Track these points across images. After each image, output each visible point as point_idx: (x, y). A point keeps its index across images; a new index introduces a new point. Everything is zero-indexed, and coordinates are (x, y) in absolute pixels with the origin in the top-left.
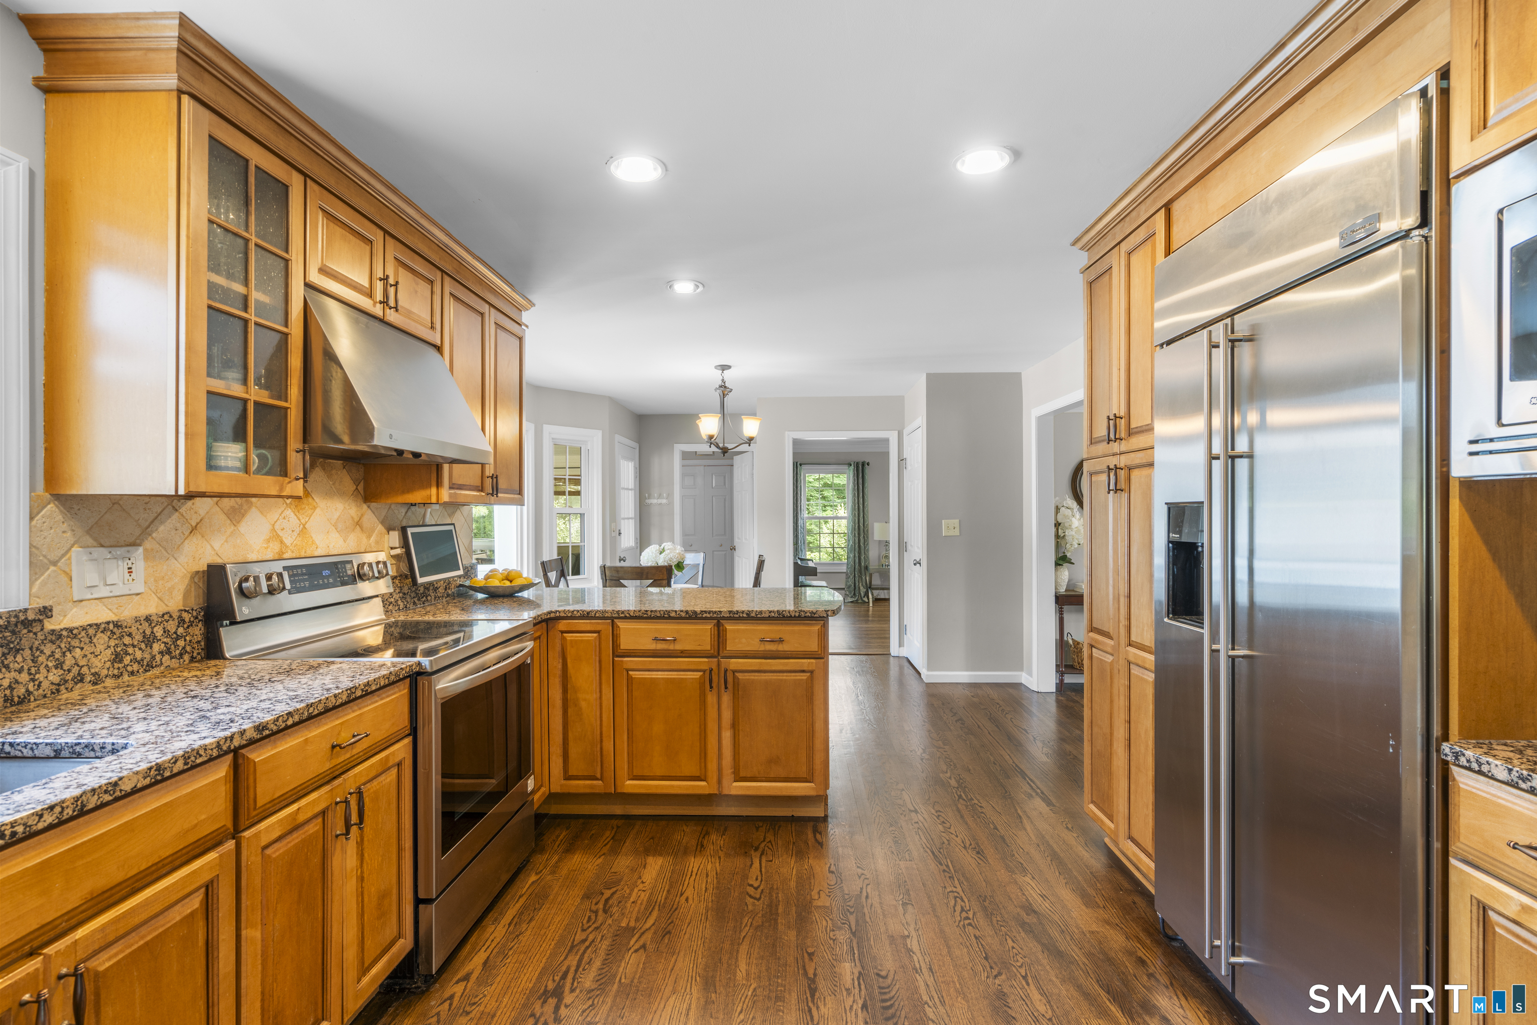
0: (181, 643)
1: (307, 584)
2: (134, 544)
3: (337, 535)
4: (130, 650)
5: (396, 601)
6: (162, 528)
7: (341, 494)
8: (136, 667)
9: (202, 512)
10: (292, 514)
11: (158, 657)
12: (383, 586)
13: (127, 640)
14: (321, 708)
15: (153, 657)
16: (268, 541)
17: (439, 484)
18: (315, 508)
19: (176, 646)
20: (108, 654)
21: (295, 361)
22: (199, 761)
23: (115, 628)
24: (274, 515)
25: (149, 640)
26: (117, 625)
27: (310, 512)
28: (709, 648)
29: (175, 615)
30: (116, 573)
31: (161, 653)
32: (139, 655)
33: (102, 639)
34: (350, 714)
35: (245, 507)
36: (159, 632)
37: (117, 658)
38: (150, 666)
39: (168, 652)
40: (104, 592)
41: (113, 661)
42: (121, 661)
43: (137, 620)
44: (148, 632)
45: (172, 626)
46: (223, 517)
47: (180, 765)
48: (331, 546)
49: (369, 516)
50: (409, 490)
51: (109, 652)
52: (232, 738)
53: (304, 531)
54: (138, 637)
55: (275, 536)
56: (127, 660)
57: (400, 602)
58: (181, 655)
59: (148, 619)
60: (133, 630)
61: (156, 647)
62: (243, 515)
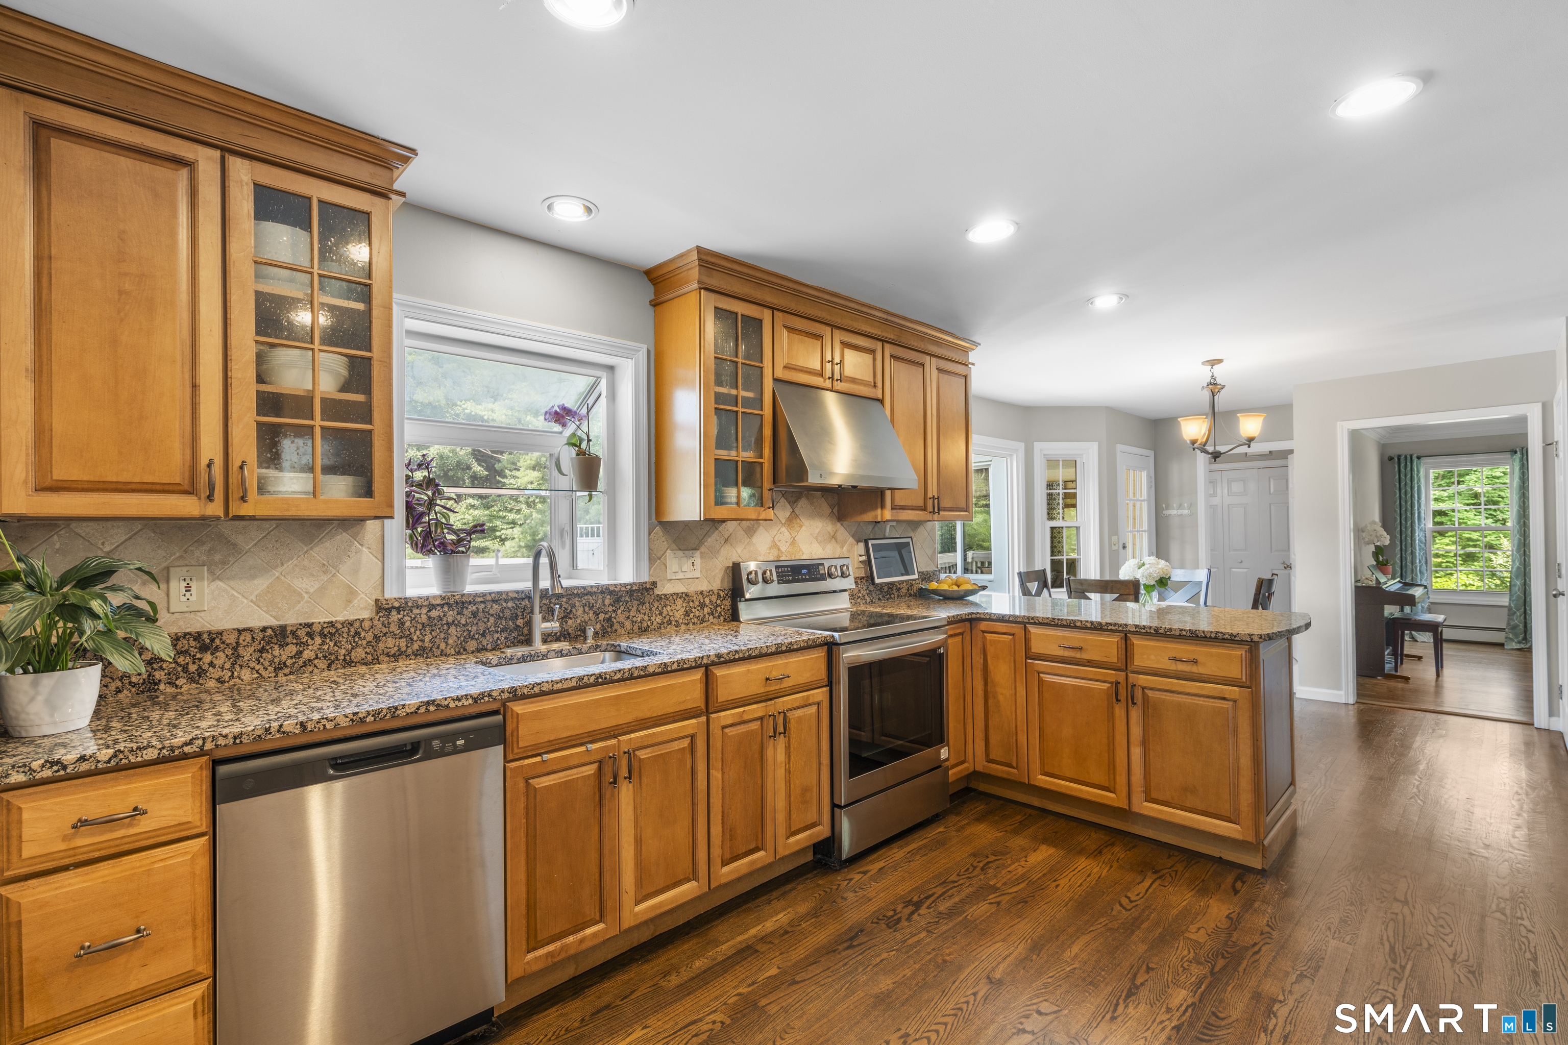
0: (719, 609)
1: (791, 578)
2: (696, 549)
3: (818, 545)
4: (693, 610)
5: (864, 596)
6: (709, 540)
7: (820, 516)
8: (696, 620)
9: (731, 530)
10: (786, 531)
11: (707, 616)
12: (849, 583)
13: (691, 604)
14: (757, 652)
15: (704, 616)
16: (770, 548)
17: (883, 507)
18: (801, 526)
19: (716, 611)
20: (682, 611)
21: (767, 432)
22: (685, 666)
23: (685, 596)
24: (774, 531)
25: (702, 606)
26: (687, 595)
27: (798, 529)
28: (1115, 660)
29: (716, 592)
30: (687, 566)
31: (708, 614)
32: (697, 613)
33: (679, 602)
34: (780, 661)
35: (756, 526)
36: (707, 601)
37: (687, 614)
38: (703, 621)
39: (712, 614)
40: (681, 576)
41: (685, 615)
42: (689, 616)
43: (696, 593)
44: (702, 601)
45: (714, 598)
46: (743, 533)
48: (813, 553)
49: (842, 532)
50: (864, 511)
51: (683, 610)
52: (702, 658)
53: (793, 542)
54: (697, 603)
55: (774, 545)
56: (692, 615)
57: (866, 597)
58: (719, 616)
59: (701, 593)
60: (694, 598)
61: (706, 610)
62: (755, 532)
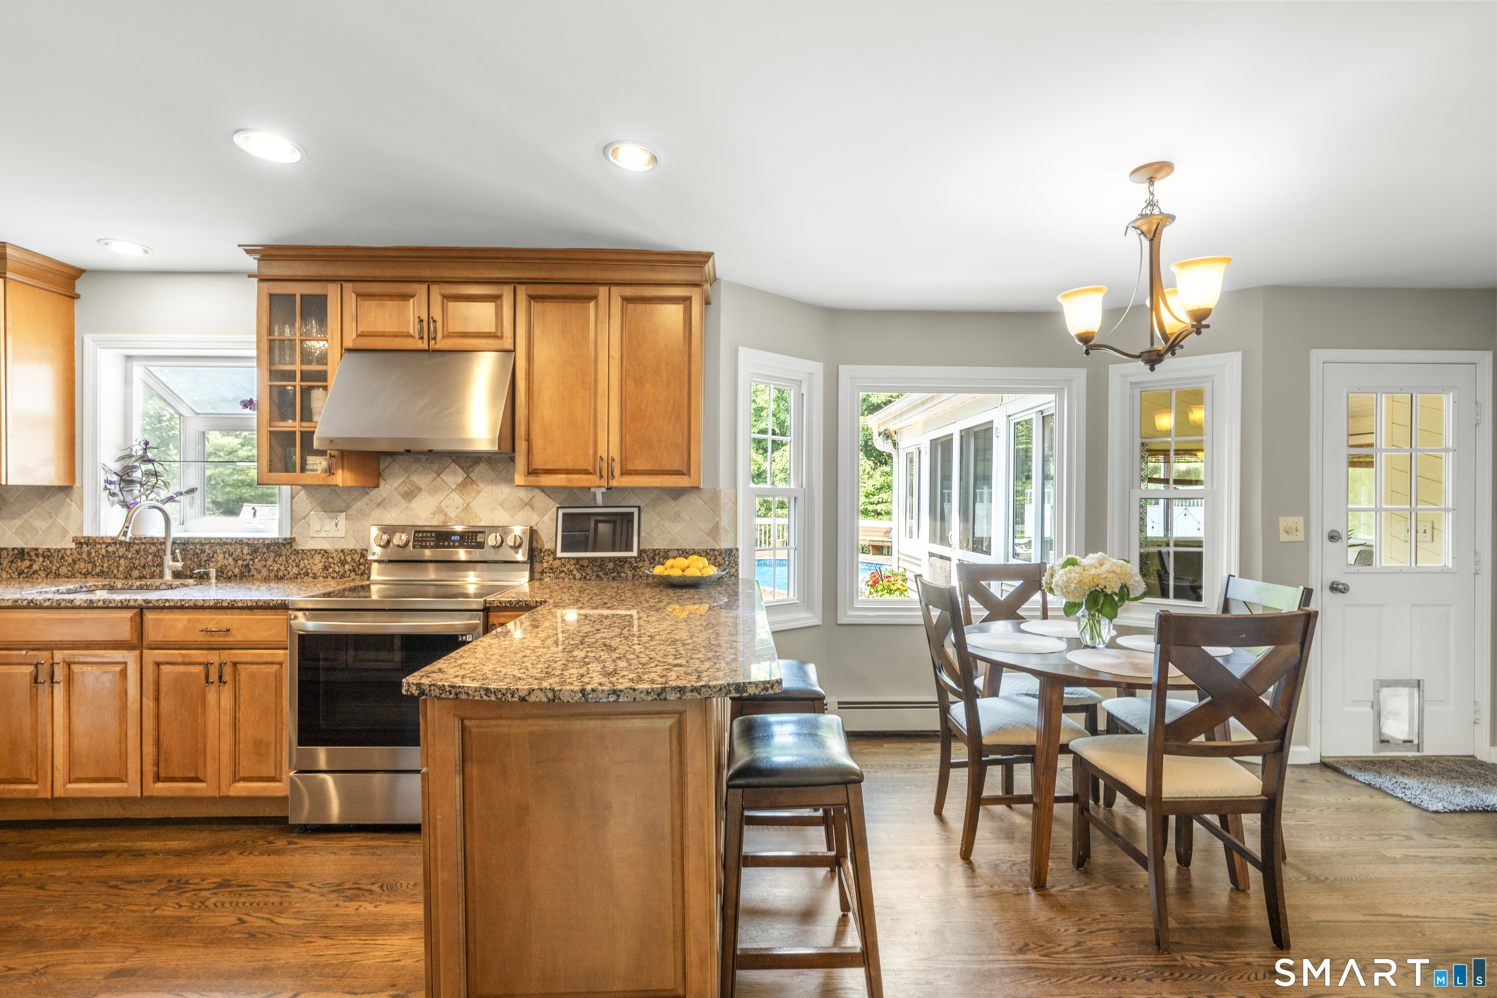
0: (362, 567)
1: (432, 544)
2: (342, 511)
3: (503, 512)
4: (332, 566)
6: (358, 503)
8: (335, 575)
9: (385, 495)
10: (457, 496)
11: (348, 573)
13: (331, 560)
15: (345, 572)
16: (434, 514)
18: (479, 492)
19: (359, 569)
20: (321, 565)
23: (325, 553)
24: (440, 497)
25: (343, 563)
26: (325, 551)
27: (474, 495)
29: (359, 551)
30: (329, 525)
31: (350, 570)
32: (337, 569)
33: (318, 557)
35: (416, 491)
36: (349, 559)
37: (325, 568)
38: (343, 576)
39: (354, 571)
40: (323, 534)
41: (323, 570)
42: (327, 570)
43: (336, 550)
44: (343, 558)
45: (357, 557)
46: (399, 498)
47: (100, 604)
48: (496, 520)
51: (321, 564)
53: (467, 508)
54: (337, 560)
55: (439, 510)
56: (331, 570)
58: (362, 574)
59: (342, 551)
60: (334, 555)
61: (347, 567)
62: (414, 497)
